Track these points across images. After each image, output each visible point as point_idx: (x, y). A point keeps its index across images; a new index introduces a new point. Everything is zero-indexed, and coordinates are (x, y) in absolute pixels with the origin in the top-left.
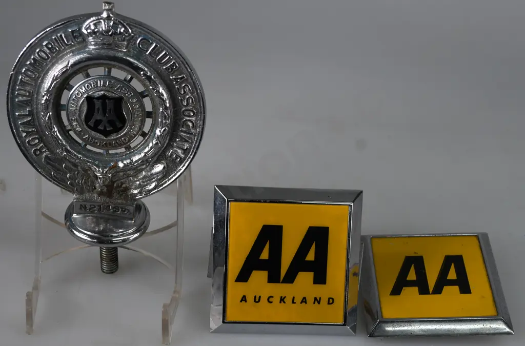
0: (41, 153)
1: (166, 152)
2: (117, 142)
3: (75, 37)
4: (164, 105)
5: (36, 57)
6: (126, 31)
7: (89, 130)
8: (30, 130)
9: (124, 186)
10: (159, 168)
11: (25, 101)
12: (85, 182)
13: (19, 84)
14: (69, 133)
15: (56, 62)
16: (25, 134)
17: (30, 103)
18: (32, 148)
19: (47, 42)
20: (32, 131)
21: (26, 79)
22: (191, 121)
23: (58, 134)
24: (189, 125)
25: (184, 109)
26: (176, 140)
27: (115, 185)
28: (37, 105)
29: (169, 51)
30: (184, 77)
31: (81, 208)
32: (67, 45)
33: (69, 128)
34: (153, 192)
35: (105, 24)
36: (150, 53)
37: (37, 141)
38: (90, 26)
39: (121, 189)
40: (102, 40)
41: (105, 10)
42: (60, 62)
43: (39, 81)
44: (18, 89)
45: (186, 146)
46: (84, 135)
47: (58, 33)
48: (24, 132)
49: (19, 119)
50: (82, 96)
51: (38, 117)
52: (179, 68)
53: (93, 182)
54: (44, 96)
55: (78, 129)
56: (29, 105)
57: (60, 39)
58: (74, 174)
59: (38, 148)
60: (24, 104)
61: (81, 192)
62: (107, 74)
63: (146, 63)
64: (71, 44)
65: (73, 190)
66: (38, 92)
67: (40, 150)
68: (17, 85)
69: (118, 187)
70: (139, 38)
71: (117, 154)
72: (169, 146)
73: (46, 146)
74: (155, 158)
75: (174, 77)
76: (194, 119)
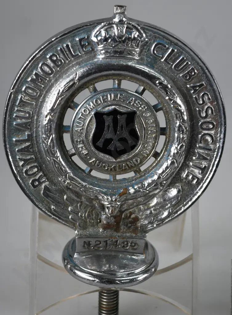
0: (40, 183)
1: (181, 173)
2: (127, 165)
3: (83, 46)
4: (182, 117)
5: (39, 72)
6: (140, 35)
7: (97, 152)
8: (29, 157)
9: (133, 216)
10: (173, 192)
11: (24, 123)
12: (89, 215)
13: (19, 104)
14: (71, 159)
15: (60, 77)
16: (23, 162)
17: (29, 125)
18: (30, 178)
19: (52, 54)
20: (31, 159)
21: (26, 98)
22: (210, 135)
23: (61, 160)
24: (207, 140)
25: (202, 121)
26: (192, 158)
27: (123, 217)
28: (37, 127)
29: (187, 55)
30: (203, 85)
31: (84, 246)
32: (73, 56)
33: (73, 151)
34: (166, 221)
35: (117, 28)
36: (166, 60)
37: (36, 170)
38: (100, 32)
39: (130, 220)
40: (114, 47)
41: (117, 13)
42: (64, 76)
43: (40, 100)
44: (17, 110)
45: (204, 164)
46: (90, 159)
47: (65, 43)
48: (21, 160)
49: (16, 145)
50: (89, 113)
51: (37, 142)
52: (198, 74)
53: (97, 215)
54: (46, 116)
55: (83, 152)
56: (28, 128)
57: (66, 50)
58: (77, 206)
59: (37, 177)
60: (23, 127)
61: (84, 227)
62: (116, 86)
63: (161, 72)
64: (78, 54)
65: (74, 225)
66: (39, 114)
67: (38, 180)
68: (15, 105)
69: (127, 217)
70: (153, 43)
71: (125, 179)
72: (185, 166)
73: (45, 175)
74: (169, 181)
75: (192, 85)
76: (212, 132)
